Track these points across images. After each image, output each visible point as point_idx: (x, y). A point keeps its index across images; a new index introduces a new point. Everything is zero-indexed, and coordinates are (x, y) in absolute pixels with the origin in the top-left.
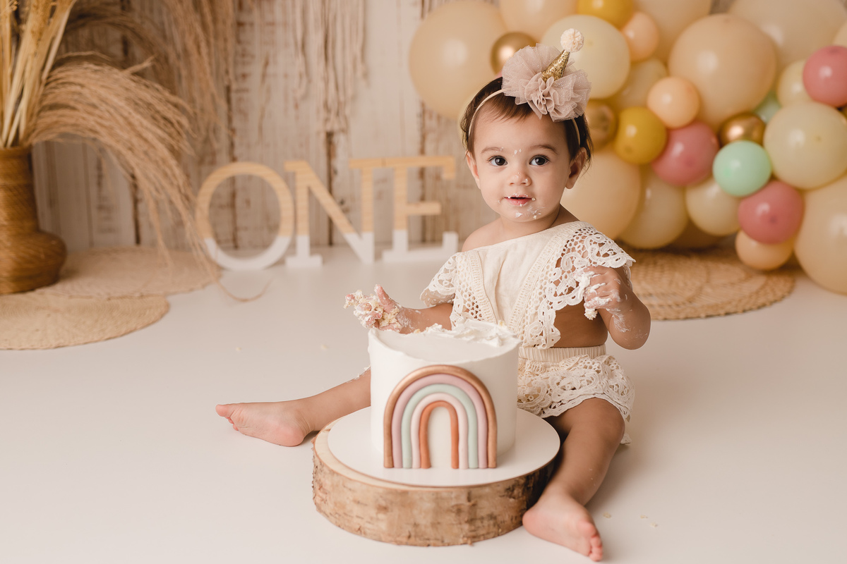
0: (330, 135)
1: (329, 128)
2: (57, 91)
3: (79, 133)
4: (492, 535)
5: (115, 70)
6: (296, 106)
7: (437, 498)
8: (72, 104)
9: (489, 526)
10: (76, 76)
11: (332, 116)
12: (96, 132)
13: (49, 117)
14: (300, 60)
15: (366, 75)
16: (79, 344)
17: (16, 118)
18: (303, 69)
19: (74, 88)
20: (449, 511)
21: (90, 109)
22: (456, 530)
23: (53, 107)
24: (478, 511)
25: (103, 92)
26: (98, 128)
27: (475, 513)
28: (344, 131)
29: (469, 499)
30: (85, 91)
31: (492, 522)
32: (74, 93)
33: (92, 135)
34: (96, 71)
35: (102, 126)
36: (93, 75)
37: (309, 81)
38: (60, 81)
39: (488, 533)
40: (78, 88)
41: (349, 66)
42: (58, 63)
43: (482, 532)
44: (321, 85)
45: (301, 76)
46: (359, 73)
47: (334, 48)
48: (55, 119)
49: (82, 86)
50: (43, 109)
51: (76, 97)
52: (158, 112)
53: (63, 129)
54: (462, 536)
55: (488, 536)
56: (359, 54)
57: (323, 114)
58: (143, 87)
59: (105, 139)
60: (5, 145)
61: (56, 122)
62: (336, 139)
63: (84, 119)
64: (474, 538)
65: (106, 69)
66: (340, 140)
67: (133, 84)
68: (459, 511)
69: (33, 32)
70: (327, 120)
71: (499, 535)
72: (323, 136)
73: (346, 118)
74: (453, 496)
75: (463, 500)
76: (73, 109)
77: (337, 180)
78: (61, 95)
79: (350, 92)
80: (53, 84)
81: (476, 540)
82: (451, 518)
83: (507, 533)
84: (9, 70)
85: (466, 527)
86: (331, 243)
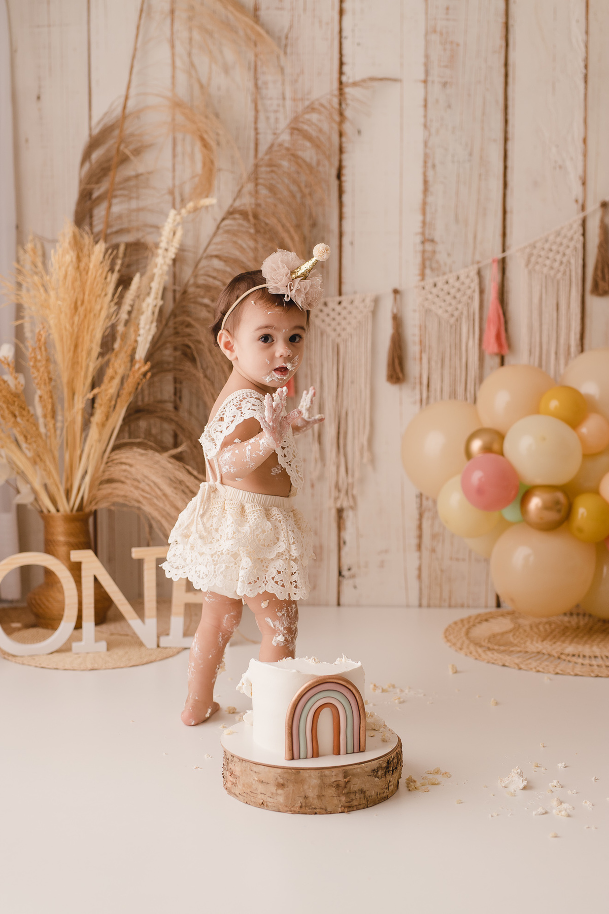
0: (340, 512)
1: (338, 505)
2: (112, 469)
3: (127, 503)
4: (362, 806)
5: (157, 454)
6: (313, 486)
7: (322, 776)
8: (123, 479)
9: (360, 798)
10: (127, 458)
11: (342, 495)
12: (139, 502)
13: (107, 489)
14: (316, 447)
15: (373, 461)
16: (109, 669)
17: (82, 488)
18: (318, 456)
19: (124, 467)
20: (331, 786)
21: (136, 483)
22: (335, 801)
23: (110, 481)
24: (352, 786)
25: (146, 471)
26: (141, 499)
27: (350, 788)
28: (353, 508)
29: (345, 777)
30: (133, 470)
31: (362, 795)
32: (125, 471)
33: (136, 504)
34: (142, 455)
35: (145, 497)
36: (139, 458)
37: (324, 465)
38: (116, 462)
39: (360, 805)
40: (127, 467)
41: (357, 454)
42: (116, 448)
43: (355, 803)
44: (333, 469)
45: (316, 461)
46: (365, 460)
47: (345, 438)
48: (109, 491)
49: (131, 465)
50: (101, 483)
51: (125, 474)
52: (188, 487)
53: (116, 499)
54: (340, 806)
55: (359, 807)
56: (365, 443)
57: (334, 493)
58: (177, 467)
59: (147, 508)
60: (72, 510)
61: (110, 494)
62: (345, 514)
63: (131, 491)
64: (349, 808)
65: (150, 452)
66: (349, 515)
67: (170, 466)
68: (338, 786)
69: (97, 424)
70: (336, 499)
71: (368, 807)
72: (334, 512)
73: (354, 497)
74: (333, 774)
75: (340, 778)
76: (123, 482)
77: (345, 550)
78: (116, 472)
79: (357, 474)
80: (110, 464)
81: (351, 809)
82: (332, 791)
83: (373, 805)
84: (78, 452)
85: (343, 799)
86: (339, 604)
